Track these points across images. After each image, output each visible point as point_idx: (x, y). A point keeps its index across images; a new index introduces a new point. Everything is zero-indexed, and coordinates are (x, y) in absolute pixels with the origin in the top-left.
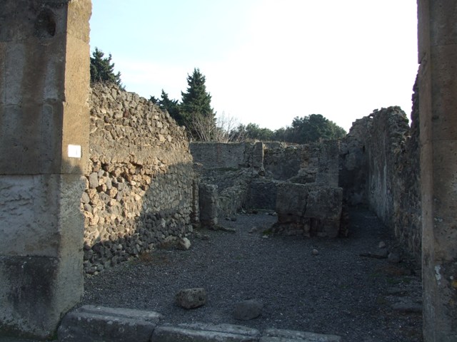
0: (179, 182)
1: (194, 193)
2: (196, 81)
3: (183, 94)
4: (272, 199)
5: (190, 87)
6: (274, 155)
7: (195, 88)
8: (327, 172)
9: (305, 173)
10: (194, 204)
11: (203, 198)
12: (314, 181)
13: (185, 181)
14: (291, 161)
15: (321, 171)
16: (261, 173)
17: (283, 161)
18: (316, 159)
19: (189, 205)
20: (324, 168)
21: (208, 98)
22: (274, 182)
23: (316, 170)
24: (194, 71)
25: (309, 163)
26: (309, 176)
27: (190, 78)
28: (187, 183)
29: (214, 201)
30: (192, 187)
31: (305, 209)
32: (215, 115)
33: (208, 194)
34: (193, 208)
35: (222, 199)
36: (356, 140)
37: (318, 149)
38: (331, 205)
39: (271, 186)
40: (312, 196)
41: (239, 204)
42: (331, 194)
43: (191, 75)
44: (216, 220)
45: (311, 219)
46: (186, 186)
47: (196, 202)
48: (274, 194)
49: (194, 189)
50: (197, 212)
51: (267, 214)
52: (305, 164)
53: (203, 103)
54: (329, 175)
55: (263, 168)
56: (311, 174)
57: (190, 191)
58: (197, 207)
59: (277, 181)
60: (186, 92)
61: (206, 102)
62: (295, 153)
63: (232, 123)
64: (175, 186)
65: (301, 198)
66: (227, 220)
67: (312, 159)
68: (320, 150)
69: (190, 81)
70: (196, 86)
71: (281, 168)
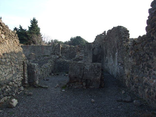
0: (12, 63)
1: (24, 69)
2: (34, 22)
3: (29, 27)
4: (65, 68)
5: (31, 24)
6: (65, 49)
7: (33, 24)
8: (88, 56)
9: (78, 57)
10: (24, 74)
11: (30, 70)
12: (82, 60)
13: (17, 62)
14: (72, 52)
15: (85, 56)
16: (60, 57)
17: (69, 52)
18: (83, 51)
19: (20, 76)
20: (86, 54)
21: (39, 29)
22: (66, 60)
23: (83, 55)
24: (33, 18)
25: (80, 52)
26: (80, 58)
27: (32, 21)
28: (19, 64)
29: (36, 72)
30: (22, 65)
31: (83, 75)
32: (41, 35)
33: (32, 68)
34: (24, 77)
35: (41, 70)
36: (97, 43)
37: (84, 46)
38: (96, 72)
39: (64, 62)
40: (87, 68)
41: (50, 71)
42: (96, 67)
43: (32, 20)
44: (37, 82)
45: (86, 79)
46: (18, 65)
47: (26, 73)
48: (66, 66)
49: (24, 66)
50: (26, 78)
51: (63, 75)
52: (78, 53)
53: (37, 31)
54: (88, 57)
55: (61, 55)
56: (81, 57)
57: (21, 68)
58: (26, 76)
59: (67, 60)
60: (30, 26)
61: (38, 30)
62: (74, 48)
63: (48, 38)
64: (9, 65)
65: (81, 69)
66: (44, 80)
67: (81, 51)
68: (85, 47)
69: (32, 22)
70: (34, 24)
71: (68, 55)
